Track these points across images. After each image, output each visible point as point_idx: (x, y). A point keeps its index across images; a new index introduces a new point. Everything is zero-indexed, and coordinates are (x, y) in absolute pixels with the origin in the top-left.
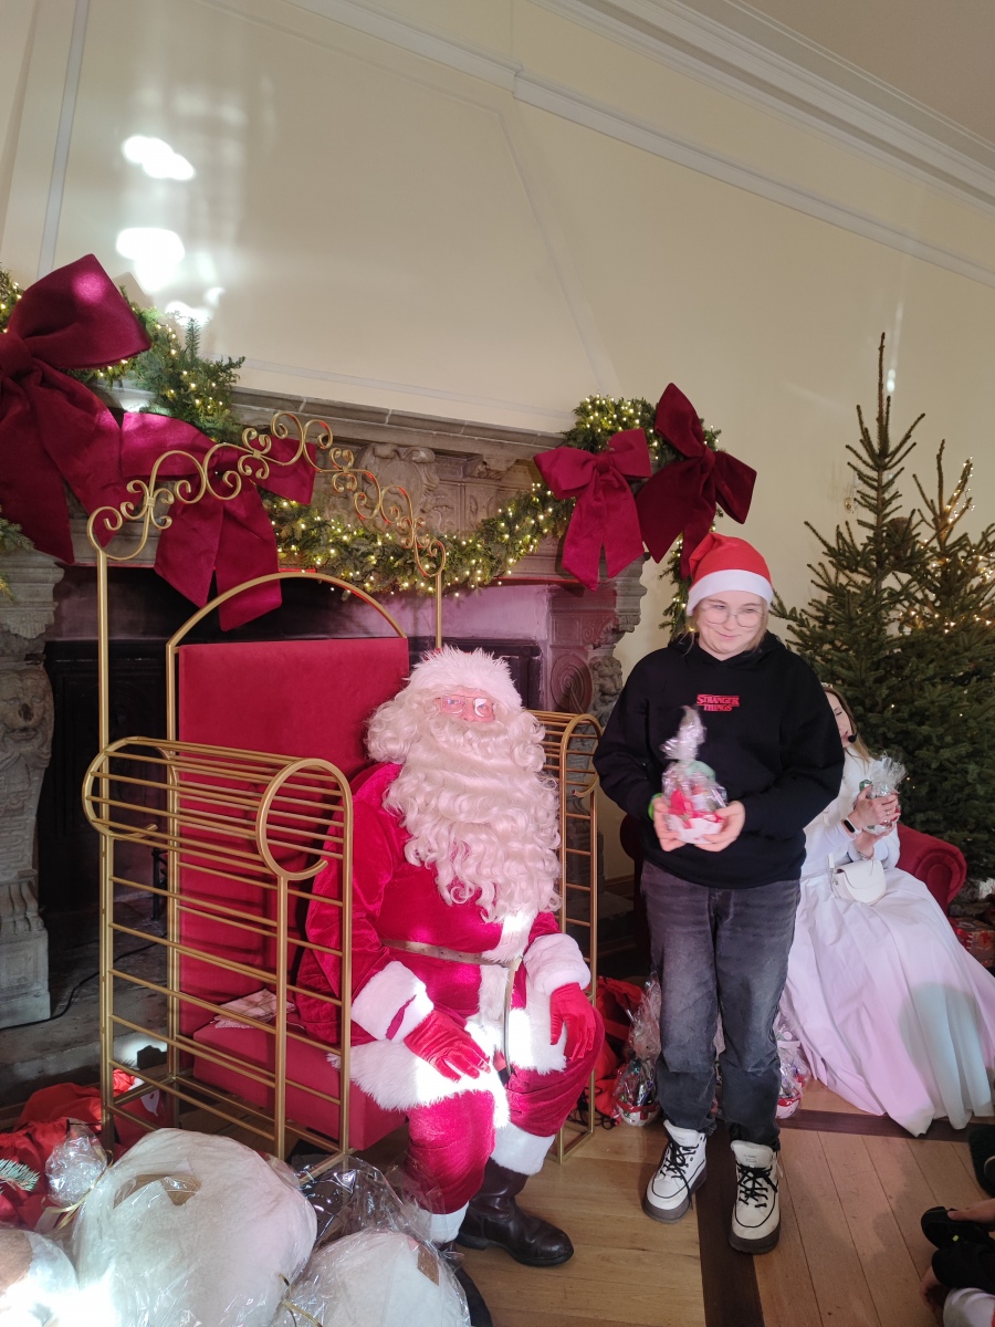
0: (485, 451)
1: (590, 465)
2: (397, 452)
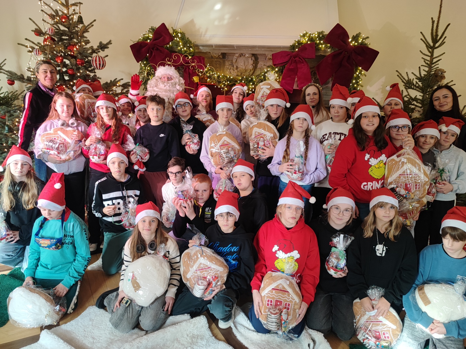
0: (267, 53)
1: (289, 56)
2: (241, 55)
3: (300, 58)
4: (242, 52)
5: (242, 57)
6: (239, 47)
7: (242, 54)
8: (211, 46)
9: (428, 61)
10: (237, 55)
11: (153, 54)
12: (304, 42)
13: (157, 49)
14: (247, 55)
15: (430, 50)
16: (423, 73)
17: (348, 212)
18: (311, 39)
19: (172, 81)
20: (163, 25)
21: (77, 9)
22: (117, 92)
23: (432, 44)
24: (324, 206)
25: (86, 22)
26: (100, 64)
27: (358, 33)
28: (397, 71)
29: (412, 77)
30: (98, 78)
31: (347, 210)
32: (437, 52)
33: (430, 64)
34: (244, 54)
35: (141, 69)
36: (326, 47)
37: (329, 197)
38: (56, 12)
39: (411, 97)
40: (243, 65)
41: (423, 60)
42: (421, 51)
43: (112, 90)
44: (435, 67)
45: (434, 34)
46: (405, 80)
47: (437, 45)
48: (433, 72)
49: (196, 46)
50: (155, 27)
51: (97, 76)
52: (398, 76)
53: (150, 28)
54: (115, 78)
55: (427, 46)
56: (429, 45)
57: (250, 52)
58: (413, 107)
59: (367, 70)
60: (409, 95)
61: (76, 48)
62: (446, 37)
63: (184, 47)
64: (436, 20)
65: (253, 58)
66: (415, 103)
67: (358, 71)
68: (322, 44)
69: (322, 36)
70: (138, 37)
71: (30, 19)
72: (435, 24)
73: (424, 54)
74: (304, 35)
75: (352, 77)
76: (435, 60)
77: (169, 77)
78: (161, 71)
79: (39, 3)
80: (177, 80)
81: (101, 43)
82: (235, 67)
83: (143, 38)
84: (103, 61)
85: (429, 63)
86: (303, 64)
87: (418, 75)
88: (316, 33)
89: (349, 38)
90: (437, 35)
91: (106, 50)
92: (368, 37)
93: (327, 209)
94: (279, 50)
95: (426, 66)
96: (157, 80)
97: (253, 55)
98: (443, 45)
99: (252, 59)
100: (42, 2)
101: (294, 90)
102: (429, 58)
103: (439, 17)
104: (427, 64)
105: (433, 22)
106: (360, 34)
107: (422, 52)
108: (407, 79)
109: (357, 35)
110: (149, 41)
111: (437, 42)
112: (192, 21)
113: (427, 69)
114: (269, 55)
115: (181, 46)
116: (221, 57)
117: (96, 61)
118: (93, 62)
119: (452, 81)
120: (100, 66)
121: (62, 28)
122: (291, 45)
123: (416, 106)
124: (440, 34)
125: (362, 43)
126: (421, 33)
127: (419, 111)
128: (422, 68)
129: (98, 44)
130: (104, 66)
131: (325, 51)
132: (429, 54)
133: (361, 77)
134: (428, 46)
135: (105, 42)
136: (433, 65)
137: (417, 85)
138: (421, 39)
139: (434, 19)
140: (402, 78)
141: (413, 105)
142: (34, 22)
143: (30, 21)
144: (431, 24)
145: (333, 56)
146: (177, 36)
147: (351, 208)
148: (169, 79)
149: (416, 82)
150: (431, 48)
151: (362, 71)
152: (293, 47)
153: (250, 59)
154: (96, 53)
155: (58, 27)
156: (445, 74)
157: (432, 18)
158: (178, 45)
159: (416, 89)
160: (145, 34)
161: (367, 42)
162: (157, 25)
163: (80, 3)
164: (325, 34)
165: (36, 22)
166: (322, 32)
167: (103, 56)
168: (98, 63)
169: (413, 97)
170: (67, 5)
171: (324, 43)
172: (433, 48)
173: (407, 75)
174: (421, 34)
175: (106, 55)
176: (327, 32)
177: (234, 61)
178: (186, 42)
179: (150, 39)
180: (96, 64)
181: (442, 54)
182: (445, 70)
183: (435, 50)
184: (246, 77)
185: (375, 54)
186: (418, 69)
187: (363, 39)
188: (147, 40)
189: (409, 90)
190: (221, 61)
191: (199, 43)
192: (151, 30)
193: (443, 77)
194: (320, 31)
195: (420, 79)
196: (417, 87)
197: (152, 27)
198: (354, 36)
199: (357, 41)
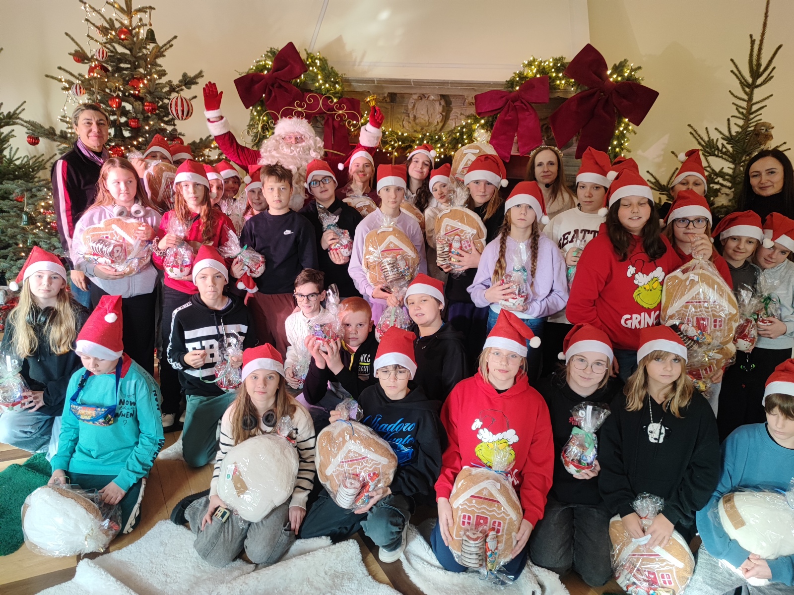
0: (466, 94)
1: (504, 99)
2: (422, 97)
3: (522, 103)
4: (424, 91)
5: (424, 100)
6: (419, 84)
7: (423, 95)
8: (372, 81)
9: (743, 108)
10: (415, 97)
11: (273, 95)
12: (530, 74)
13: (280, 86)
14: (432, 97)
15: (747, 90)
16: (735, 130)
17: (601, 367)
18: (542, 70)
19: (304, 144)
20: (291, 46)
21: (145, 17)
22: (212, 158)
23: (750, 80)
24: (561, 356)
25: (161, 40)
26: (183, 111)
27: (623, 60)
28: (689, 125)
29: (715, 136)
30: (180, 134)
31: (598, 364)
32: (758, 94)
33: (747, 115)
34: (426, 96)
35: (252, 119)
36: (567, 83)
37: (568, 341)
38: (111, 22)
39: (713, 170)
40: (426, 114)
41: (735, 107)
42: (732, 91)
43: (203, 155)
44: (755, 119)
45: (755, 62)
46: (704, 141)
47: (759, 81)
48: (752, 128)
49: (346, 81)
50: (276, 48)
51: (179, 131)
52: (691, 133)
53: (269, 50)
54: (208, 135)
55: (741, 83)
56: (746, 81)
57: (436, 92)
58: (716, 187)
59: (637, 123)
60: (709, 166)
61: (144, 84)
62: (774, 68)
63: (325, 82)
64: (757, 38)
65: (443, 103)
66: (720, 180)
67: (623, 125)
68: (560, 79)
69: (561, 66)
70: (247, 66)
71: (67, 34)
72: (756, 46)
73: (736, 97)
74: (530, 64)
75: (611, 136)
76: (754, 108)
77: (298, 137)
78: (286, 126)
79: (83, 8)
80: (311, 142)
81: (185, 75)
82: (411, 116)
83: (257, 68)
84: (188, 106)
85: (744, 111)
86: (527, 113)
87: (727, 134)
88: (551, 60)
89: (607, 69)
90: (759, 65)
91: (193, 87)
92: (640, 68)
93: (564, 361)
94: (487, 89)
95: (740, 118)
96: (277, 141)
97: (443, 97)
98: (770, 82)
99: (440, 104)
100: (87, 5)
101: (512, 156)
102: (744, 104)
103: (763, 34)
104: (742, 113)
105: (753, 42)
106: (626, 61)
107: (732, 94)
108: (706, 139)
109: (621, 63)
110: (266, 72)
111: (760, 75)
112: (339, 40)
113: (741, 122)
114: (470, 97)
115: (321, 82)
116: (388, 100)
117: (176, 105)
118: (171, 107)
119: (785, 143)
120: (183, 114)
121: (120, 49)
122: (508, 80)
123: (722, 185)
124: (764, 63)
125: (630, 77)
126: (732, 60)
127: (727, 195)
128: (733, 121)
129: (181, 78)
130: (189, 114)
131: (566, 91)
132: (746, 97)
133: (628, 135)
134: (744, 84)
135: (191, 74)
136: (752, 116)
137: (724, 150)
138: (732, 71)
139: (754, 38)
140: (698, 138)
141: (718, 183)
142: (73, 39)
143: (67, 37)
144: (749, 45)
145: (580, 99)
146: (313, 64)
147: (605, 359)
148: (299, 139)
149: (723, 145)
150: (749, 87)
151: (629, 125)
152: (511, 83)
153: (437, 104)
154: (177, 92)
155: (114, 47)
156: (773, 132)
157: (751, 36)
158: (315, 79)
159: (721, 157)
160: (259, 61)
161: (637, 75)
162: (280, 46)
163: (151, 8)
164: (565, 61)
165: (77, 40)
166: (561, 59)
167: (188, 97)
168: (180, 108)
169: (717, 170)
170: (128, 11)
171: (564, 77)
172: (753, 86)
173: (708, 132)
174: (731, 62)
175: (194, 95)
176: (569, 58)
177: (410, 107)
178: (329, 74)
179: (268, 69)
180: (177, 111)
181: (768, 98)
182: (773, 125)
183: (756, 91)
184: (430, 134)
185: (651, 96)
186: (726, 122)
187: (632, 70)
188: (262, 71)
189: (710, 158)
190: (389, 107)
191: (350, 75)
192: (269, 54)
193: (769, 137)
194: (557, 56)
195: (730, 139)
196: (725, 153)
197: (271, 49)
198: (615, 65)
199: (620, 74)
